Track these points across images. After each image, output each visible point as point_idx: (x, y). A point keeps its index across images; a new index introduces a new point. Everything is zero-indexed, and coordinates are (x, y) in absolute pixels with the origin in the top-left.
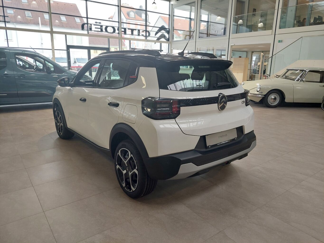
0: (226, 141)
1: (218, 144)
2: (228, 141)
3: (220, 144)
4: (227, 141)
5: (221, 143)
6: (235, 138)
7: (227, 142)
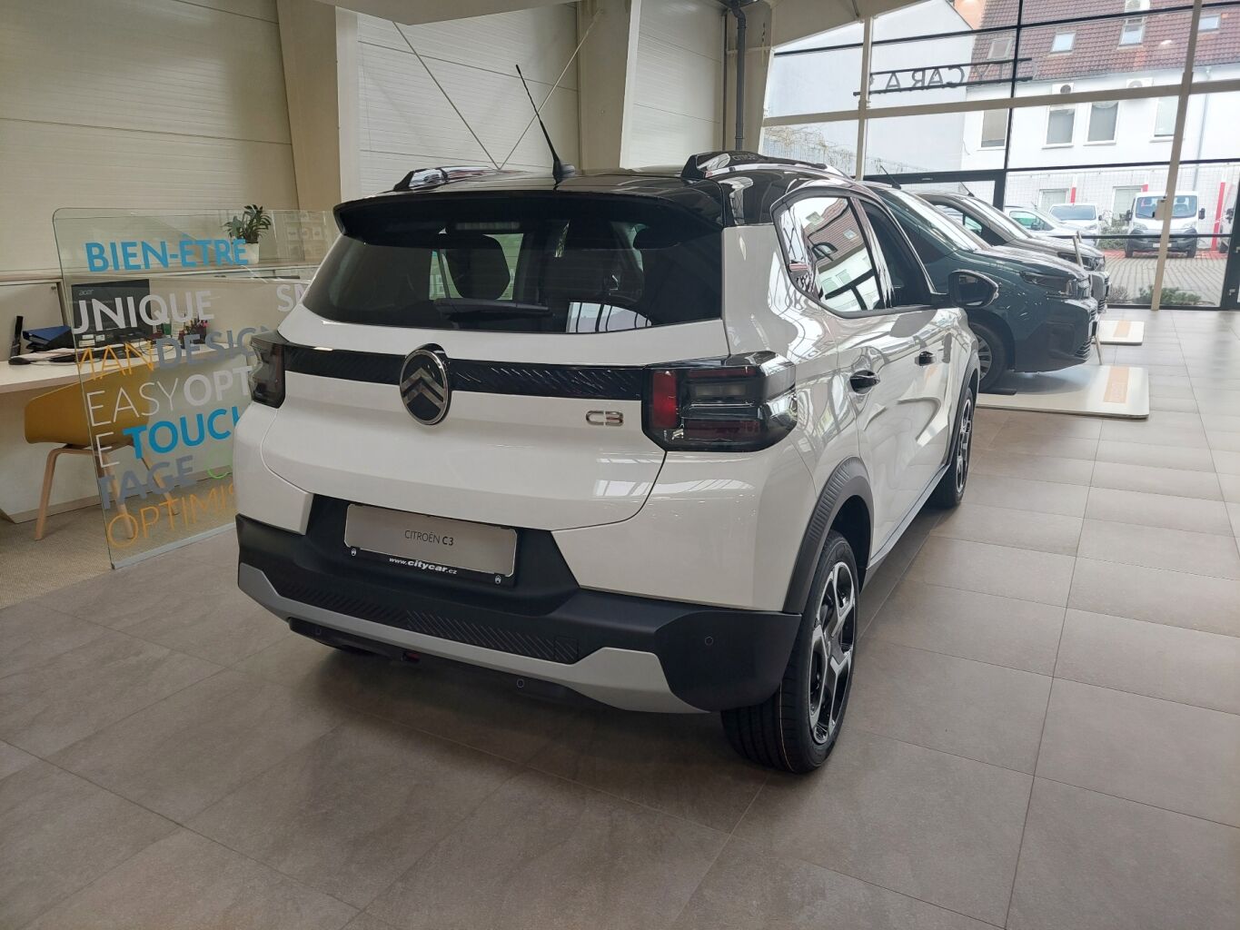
0: (436, 565)
1: (394, 557)
2: (449, 568)
3: (404, 562)
4: (443, 566)
5: (407, 560)
6: (496, 574)
7: (439, 569)
